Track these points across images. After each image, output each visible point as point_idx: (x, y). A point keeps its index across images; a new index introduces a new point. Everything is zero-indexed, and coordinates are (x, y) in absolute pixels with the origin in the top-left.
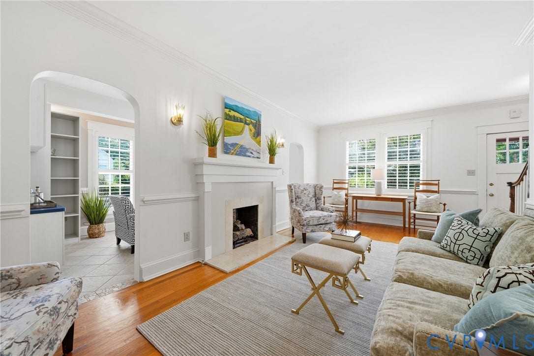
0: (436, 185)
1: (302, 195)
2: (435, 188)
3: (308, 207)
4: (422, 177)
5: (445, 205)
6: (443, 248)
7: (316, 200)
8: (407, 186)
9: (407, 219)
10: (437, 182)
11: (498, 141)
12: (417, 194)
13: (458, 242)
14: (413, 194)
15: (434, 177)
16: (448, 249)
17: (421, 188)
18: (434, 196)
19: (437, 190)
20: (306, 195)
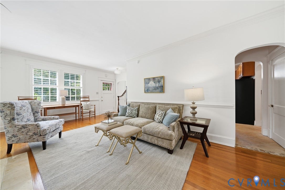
0: (88, 98)
1: (21, 112)
2: (87, 99)
3: (29, 121)
4: (81, 95)
5: (95, 105)
6: (127, 116)
7: (34, 114)
8: (75, 99)
9: (80, 115)
10: (88, 97)
11: (103, 83)
12: (81, 102)
13: (132, 113)
14: (80, 103)
15: (86, 95)
16: (129, 116)
17: (82, 99)
18: (88, 103)
19: (88, 100)
20: (26, 111)
